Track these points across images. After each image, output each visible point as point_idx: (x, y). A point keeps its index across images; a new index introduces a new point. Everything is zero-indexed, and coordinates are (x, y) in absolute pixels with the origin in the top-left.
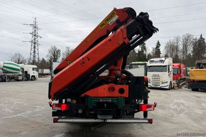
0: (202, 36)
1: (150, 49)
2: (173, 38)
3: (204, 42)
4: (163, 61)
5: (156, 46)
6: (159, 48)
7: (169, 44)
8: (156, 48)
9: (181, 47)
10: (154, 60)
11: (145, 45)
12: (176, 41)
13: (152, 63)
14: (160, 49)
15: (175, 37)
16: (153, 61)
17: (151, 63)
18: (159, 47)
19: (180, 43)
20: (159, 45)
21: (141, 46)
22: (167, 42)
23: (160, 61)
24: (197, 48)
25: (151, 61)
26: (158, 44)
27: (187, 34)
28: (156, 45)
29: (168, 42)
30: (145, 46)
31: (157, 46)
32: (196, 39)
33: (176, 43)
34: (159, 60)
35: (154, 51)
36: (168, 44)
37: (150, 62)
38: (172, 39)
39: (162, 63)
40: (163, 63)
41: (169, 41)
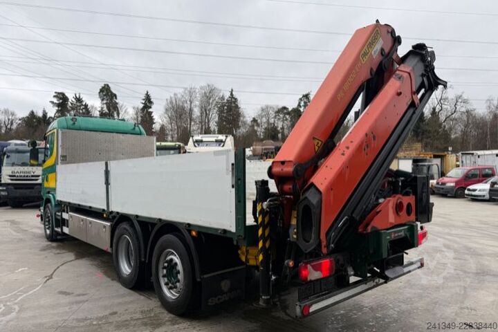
0: (233, 93)
1: (128, 110)
2: (183, 90)
3: (237, 106)
4: (221, 141)
5: (143, 105)
6: (150, 110)
7: (174, 102)
8: (143, 109)
9: (197, 112)
10: (204, 139)
11: (116, 98)
12: (187, 98)
13: (198, 145)
14: (152, 112)
15: (186, 89)
16: (202, 141)
17: (196, 145)
18: (150, 108)
19: (197, 103)
20: (151, 102)
21: (105, 102)
22: (169, 98)
23: (216, 141)
24: (226, 117)
25: (197, 141)
26: (148, 101)
27: (209, 86)
28: (144, 102)
29: (171, 98)
30: (117, 101)
31: (145, 104)
32: (223, 98)
33: (188, 102)
34: (214, 139)
35: (139, 116)
36: (171, 102)
37: (194, 142)
38: (180, 92)
39: (220, 145)
40: (223, 146)
41: (172, 96)
